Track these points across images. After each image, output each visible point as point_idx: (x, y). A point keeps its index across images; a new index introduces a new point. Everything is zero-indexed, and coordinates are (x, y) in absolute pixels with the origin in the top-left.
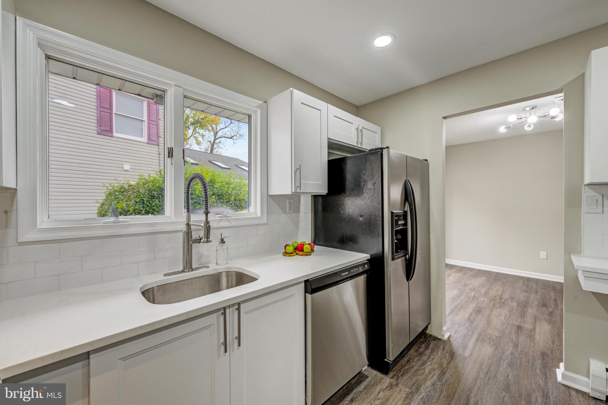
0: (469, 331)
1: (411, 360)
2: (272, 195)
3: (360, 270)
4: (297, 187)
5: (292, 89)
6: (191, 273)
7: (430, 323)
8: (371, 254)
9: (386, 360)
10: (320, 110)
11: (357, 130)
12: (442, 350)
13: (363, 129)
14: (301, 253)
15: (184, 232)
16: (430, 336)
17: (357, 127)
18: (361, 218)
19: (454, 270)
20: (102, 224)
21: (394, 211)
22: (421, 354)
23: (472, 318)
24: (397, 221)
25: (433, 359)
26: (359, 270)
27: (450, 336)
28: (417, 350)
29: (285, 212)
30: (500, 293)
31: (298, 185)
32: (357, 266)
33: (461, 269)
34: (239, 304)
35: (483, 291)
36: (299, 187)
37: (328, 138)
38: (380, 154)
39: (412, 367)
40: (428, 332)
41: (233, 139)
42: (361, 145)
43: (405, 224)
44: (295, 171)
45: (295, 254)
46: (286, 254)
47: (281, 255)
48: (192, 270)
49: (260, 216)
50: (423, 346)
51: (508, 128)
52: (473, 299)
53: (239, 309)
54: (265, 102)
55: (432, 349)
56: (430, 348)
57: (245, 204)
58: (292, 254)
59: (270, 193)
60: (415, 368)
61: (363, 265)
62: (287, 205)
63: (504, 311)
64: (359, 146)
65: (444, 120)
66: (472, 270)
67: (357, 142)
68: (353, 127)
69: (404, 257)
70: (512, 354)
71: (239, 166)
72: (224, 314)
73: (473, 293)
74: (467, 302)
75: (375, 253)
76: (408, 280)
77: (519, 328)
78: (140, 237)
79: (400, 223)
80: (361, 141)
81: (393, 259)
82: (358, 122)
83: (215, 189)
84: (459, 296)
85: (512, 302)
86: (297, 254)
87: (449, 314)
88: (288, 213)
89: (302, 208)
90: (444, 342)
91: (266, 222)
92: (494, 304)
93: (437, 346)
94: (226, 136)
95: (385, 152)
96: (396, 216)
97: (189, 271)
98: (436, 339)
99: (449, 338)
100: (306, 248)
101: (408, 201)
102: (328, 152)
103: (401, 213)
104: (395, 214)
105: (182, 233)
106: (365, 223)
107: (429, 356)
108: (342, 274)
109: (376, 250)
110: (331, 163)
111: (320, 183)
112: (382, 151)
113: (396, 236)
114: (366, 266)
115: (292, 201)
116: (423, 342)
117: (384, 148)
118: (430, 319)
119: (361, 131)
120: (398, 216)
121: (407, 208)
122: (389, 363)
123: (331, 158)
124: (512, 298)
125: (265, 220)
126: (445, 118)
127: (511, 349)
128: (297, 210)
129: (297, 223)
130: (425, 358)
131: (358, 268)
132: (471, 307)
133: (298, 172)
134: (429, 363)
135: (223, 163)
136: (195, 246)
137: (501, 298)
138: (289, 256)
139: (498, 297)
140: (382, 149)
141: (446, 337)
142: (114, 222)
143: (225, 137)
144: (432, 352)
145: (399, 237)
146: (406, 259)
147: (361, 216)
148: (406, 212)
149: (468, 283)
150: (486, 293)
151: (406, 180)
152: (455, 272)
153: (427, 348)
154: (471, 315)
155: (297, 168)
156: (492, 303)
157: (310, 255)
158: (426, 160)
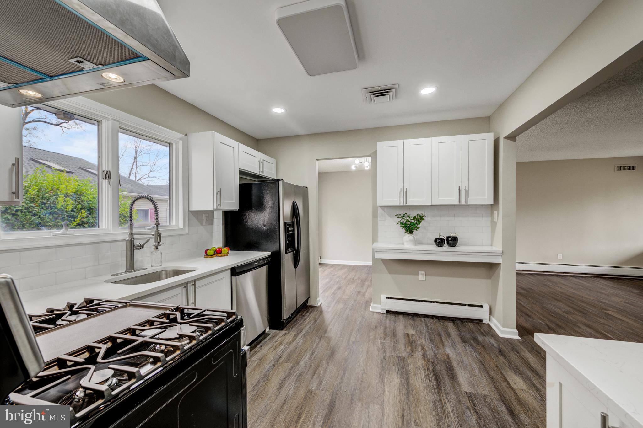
0: (332, 299)
1: (298, 320)
2: (192, 211)
3: (266, 261)
4: (218, 205)
5: (213, 132)
6: (134, 273)
7: (309, 298)
8: (272, 251)
9: (282, 320)
10: (233, 148)
11: (259, 162)
12: (316, 311)
13: (264, 161)
14: (219, 255)
15: (128, 240)
16: (310, 306)
17: (259, 160)
18: (265, 227)
19: (328, 267)
20: (52, 236)
21: (286, 222)
22: (304, 316)
23: (335, 292)
24: (288, 228)
25: (310, 317)
26: (264, 261)
27: (321, 304)
28: (301, 315)
29: (202, 225)
30: (353, 277)
31: (219, 204)
32: (263, 259)
33: (333, 266)
34: (195, 281)
35: (344, 277)
36: (219, 205)
37: (239, 168)
38: (277, 183)
39: (298, 323)
40: (308, 304)
41: (62, 127)
42: (262, 173)
43: (294, 230)
44: (216, 193)
45: (215, 256)
46: (207, 255)
47: (203, 258)
48: (135, 271)
49: (182, 228)
50: (305, 312)
51: (356, 167)
52: (337, 282)
53: (194, 285)
54: (186, 135)
55: (310, 312)
56: (309, 312)
57: (124, 219)
58: (213, 256)
59: (191, 209)
60: (300, 323)
61: (267, 258)
62: (204, 219)
63: (353, 286)
64: (261, 174)
65: (317, 161)
66: (339, 265)
67: (259, 171)
68: (257, 160)
69: (292, 253)
70: (352, 305)
71: (87, 169)
72: (187, 287)
73: (338, 279)
74: (334, 284)
75: (274, 251)
76: (295, 268)
77: (359, 292)
78: (87, 246)
79: (290, 229)
80: (262, 170)
81: (286, 253)
82: (260, 156)
83: (85, 202)
84: (329, 282)
85: (359, 280)
86: (217, 256)
87: (321, 294)
88: (205, 225)
89: (215, 221)
90: (317, 307)
91: (188, 233)
92: (349, 283)
93: (314, 310)
94: (46, 120)
95: (281, 182)
96: (288, 225)
97: (132, 272)
98: (313, 307)
99: (320, 305)
100: (224, 250)
101: (295, 215)
102: (239, 177)
103: (291, 223)
104: (287, 224)
105: (125, 242)
106: (267, 230)
107: (309, 316)
108: (255, 264)
109: (275, 248)
110: (242, 186)
111: (234, 202)
112: (279, 182)
113: (288, 238)
114: (269, 259)
115: (208, 215)
116: (305, 310)
117: (280, 180)
118: (309, 295)
119: (262, 162)
120: (289, 225)
121: (295, 220)
122: (284, 321)
123: (241, 183)
124: (359, 278)
125: (187, 231)
126: (317, 160)
127: (352, 302)
128: (212, 223)
129: (211, 233)
130: (306, 317)
131: (264, 260)
132: (336, 287)
133: (219, 194)
134: (308, 319)
135: (58, 163)
136: (136, 252)
137: (353, 279)
138: (210, 257)
139: (352, 279)
140: (279, 180)
141: (319, 304)
142: (62, 234)
143: (44, 122)
144: (310, 314)
145: (290, 239)
146: (294, 253)
147: (265, 226)
148: (293, 223)
149: (336, 273)
150: (346, 277)
151: (294, 201)
152: (329, 268)
153: (307, 312)
154: (335, 291)
155: (218, 191)
156: (348, 282)
157: (227, 255)
158: (307, 187)
